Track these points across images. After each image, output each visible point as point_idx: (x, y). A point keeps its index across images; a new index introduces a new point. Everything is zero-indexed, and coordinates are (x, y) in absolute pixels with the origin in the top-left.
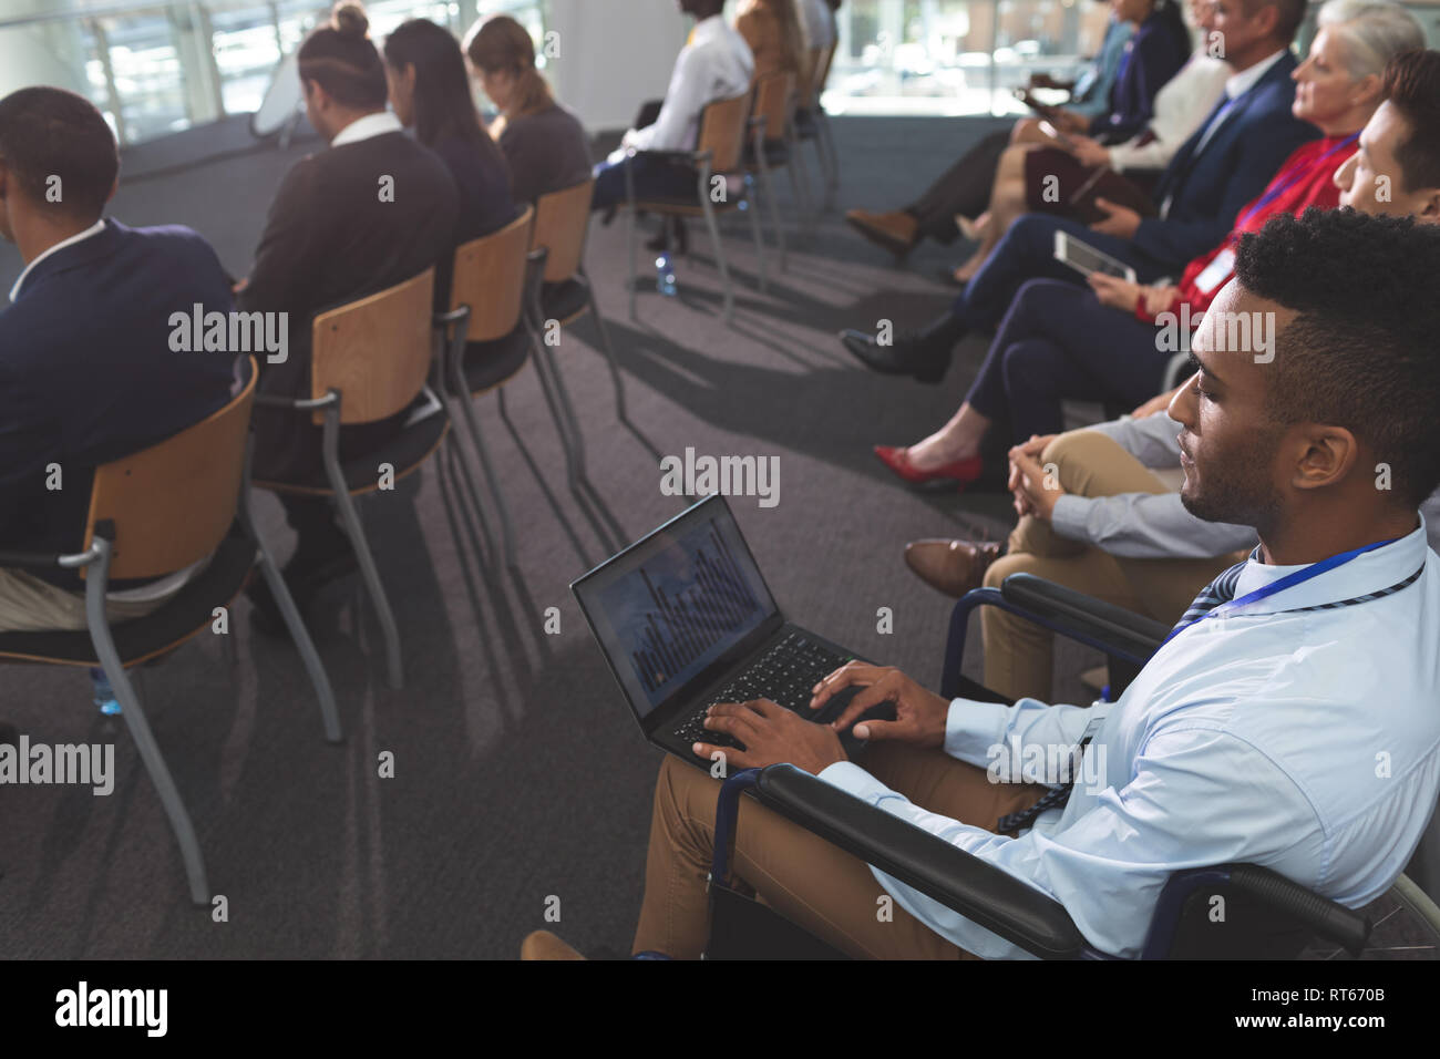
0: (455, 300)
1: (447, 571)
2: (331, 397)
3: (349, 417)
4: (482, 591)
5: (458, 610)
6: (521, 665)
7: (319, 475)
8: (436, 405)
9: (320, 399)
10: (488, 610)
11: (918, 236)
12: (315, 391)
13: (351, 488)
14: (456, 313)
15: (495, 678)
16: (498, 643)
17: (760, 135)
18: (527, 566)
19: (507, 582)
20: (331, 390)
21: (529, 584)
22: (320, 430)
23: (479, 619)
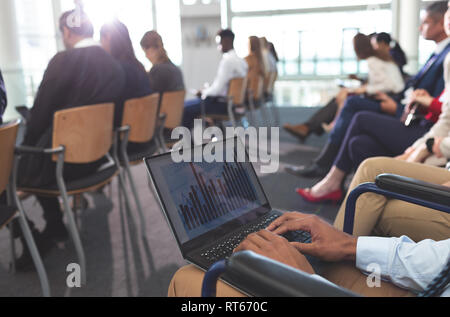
0: (124, 122)
1: (116, 238)
2: (61, 148)
3: (69, 159)
4: (129, 246)
5: (118, 253)
6: (141, 274)
7: (54, 184)
8: (112, 162)
9: (56, 148)
10: (130, 254)
11: (309, 133)
12: (54, 145)
13: (68, 190)
14: (124, 128)
15: (128, 280)
16: (132, 267)
17: (251, 97)
18: (150, 237)
19: (141, 243)
20: (61, 145)
21: (150, 244)
22: (55, 163)
23: (126, 256)
